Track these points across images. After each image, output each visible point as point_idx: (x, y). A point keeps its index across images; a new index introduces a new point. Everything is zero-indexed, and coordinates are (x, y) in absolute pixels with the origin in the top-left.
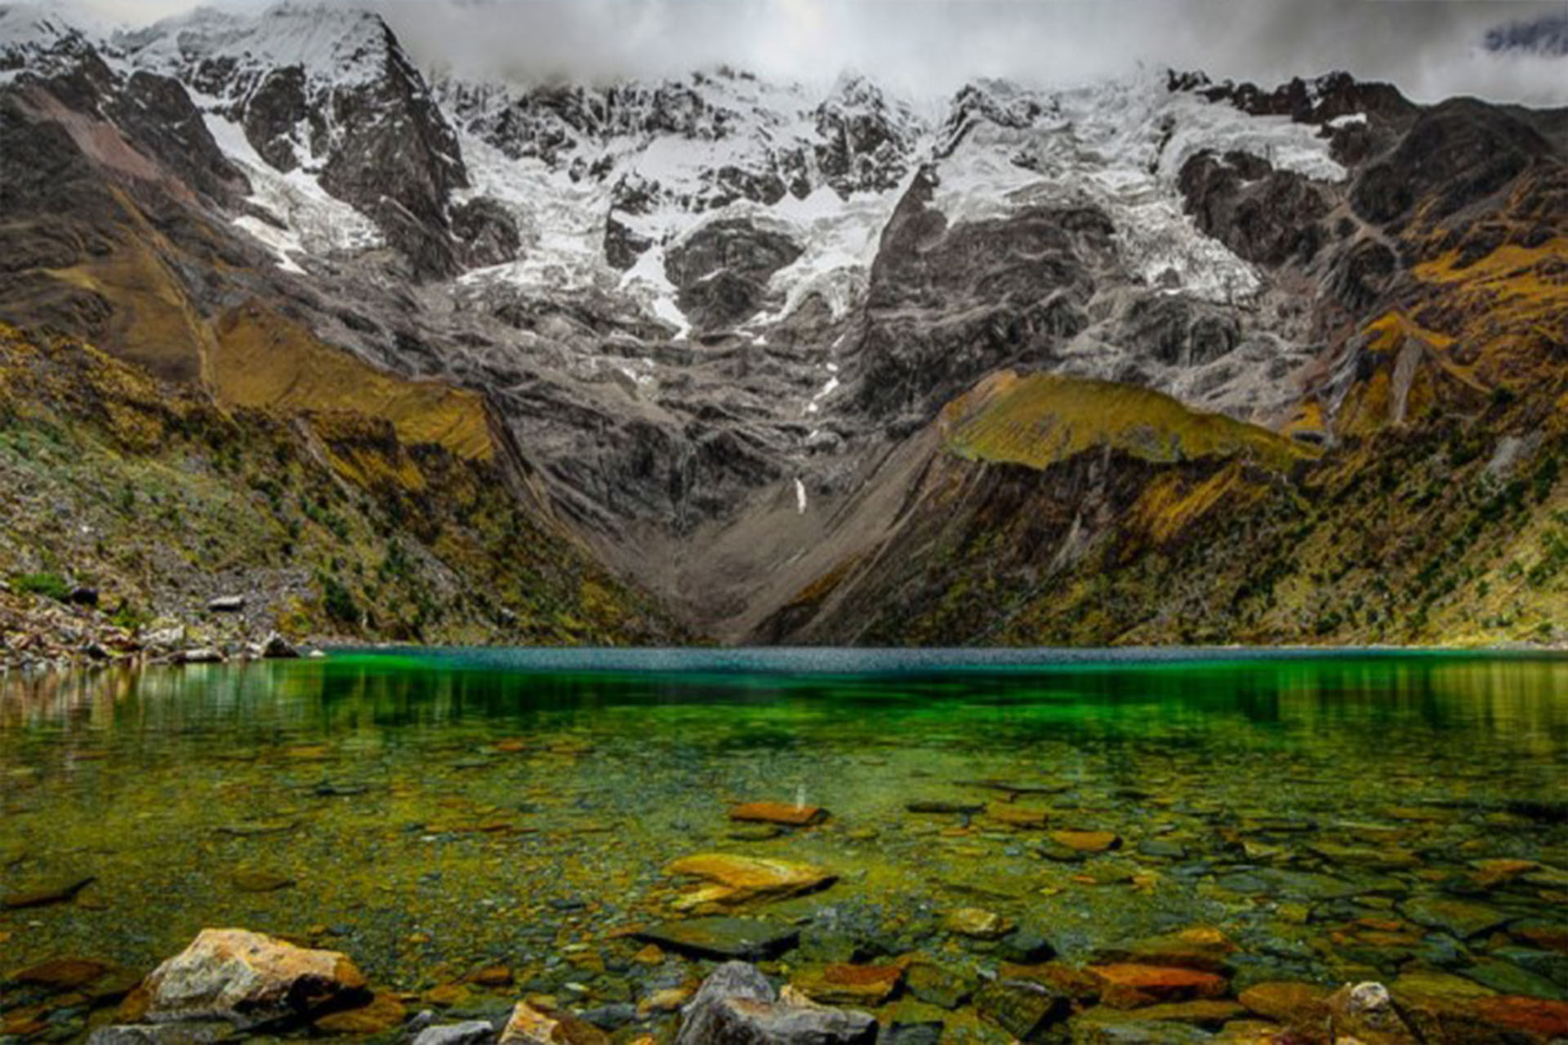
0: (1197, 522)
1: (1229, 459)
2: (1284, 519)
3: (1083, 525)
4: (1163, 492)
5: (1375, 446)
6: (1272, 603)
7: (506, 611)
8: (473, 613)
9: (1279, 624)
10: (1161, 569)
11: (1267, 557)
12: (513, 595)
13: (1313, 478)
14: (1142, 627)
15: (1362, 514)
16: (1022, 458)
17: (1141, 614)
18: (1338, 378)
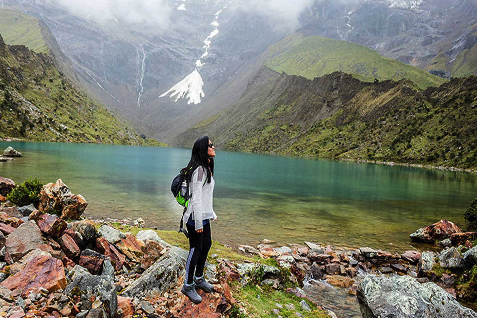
0: (380, 108)
1: (397, 83)
2: (419, 111)
3: (328, 106)
4: (366, 95)
5: (464, 84)
6: (409, 146)
7: (62, 125)
8: (48, 126)
9: (411, 155)
10: (362, 128)
11: (410, 126)
12: (66, 118)
13: (434, 95)
14: (351, 151)
15: (454, 112)
16: (302, 74)
17: (351, 146)
18: (456, 47)
